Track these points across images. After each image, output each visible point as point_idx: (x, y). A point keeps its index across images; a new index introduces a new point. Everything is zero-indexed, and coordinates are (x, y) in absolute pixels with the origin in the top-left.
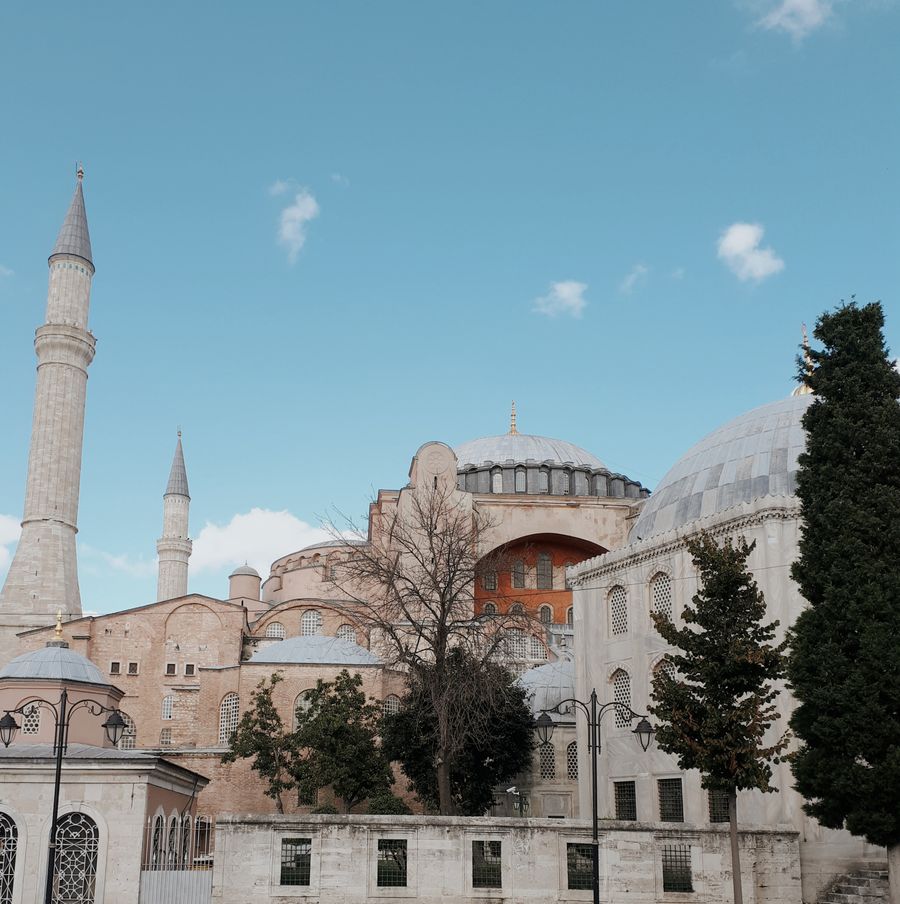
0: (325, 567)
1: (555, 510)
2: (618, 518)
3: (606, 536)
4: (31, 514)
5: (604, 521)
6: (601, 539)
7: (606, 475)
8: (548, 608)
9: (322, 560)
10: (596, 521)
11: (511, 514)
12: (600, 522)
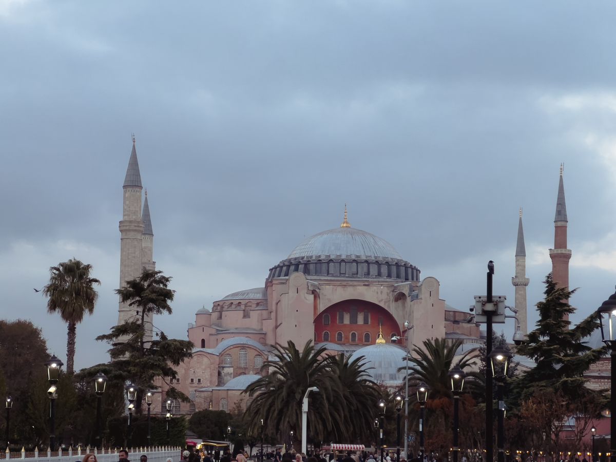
0: (244, 310)
1: (358, 287)
2: (388, 291)
3: (382, 300)
4: (123, 307)
5: (381, 292)
6: (380, 302)
7: (387, 263)
8: (354, 333)
9: (243, 307)
10: (377, 293)
11: (336, 290)
12: (379, 293)
